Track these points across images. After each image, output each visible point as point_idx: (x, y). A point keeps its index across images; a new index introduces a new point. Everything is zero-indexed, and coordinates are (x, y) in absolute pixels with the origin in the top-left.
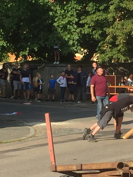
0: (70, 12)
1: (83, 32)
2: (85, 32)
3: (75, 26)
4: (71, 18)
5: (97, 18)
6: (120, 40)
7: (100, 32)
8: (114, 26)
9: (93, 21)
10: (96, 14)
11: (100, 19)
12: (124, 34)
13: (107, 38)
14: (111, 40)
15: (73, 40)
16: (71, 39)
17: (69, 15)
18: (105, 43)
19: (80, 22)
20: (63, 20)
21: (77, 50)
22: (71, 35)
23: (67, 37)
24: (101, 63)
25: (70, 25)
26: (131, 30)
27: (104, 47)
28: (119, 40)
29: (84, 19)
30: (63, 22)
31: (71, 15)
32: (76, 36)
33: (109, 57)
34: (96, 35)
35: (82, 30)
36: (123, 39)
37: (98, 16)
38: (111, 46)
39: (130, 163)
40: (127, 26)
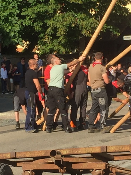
0: (11, 4)
1: (24, 24)
2: (26, 24)
3: (17, 18)
4: (13, 10)
5: (38, 10)
6: (61, 32)
7: (41, 24)
8: (55, 19)
9: (34, 13)
10: (37, 6)
11: (41, 11)
12: (65, 26)
13: (48, 30)
14: (52, 32)
15: (15, 32)
16: (12, 31)
17: (10, 6)
18: (46, 35)
19: (21, 14)
20: (5, 12)
21: (18, 42)
22: (12, 27)
23: (8, 29)
24: (42, 54)
25: (12, 17)
26: (72, 22)
27: (45, 38)
28: (59, 32)
29: (25, 11)
30: (4, 14)
31: (12, 7)
32: (17, 27)
33: (50, 49)
34: (38, 27)
35: (23, 22)
36: (63, 31)
37: (39, 8)
38: (52, 38)
39: (62, 151)
40: (68, 18)
